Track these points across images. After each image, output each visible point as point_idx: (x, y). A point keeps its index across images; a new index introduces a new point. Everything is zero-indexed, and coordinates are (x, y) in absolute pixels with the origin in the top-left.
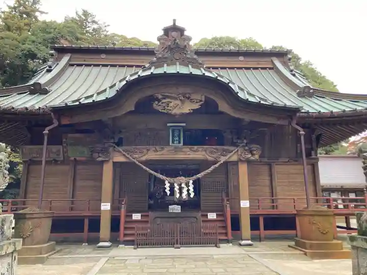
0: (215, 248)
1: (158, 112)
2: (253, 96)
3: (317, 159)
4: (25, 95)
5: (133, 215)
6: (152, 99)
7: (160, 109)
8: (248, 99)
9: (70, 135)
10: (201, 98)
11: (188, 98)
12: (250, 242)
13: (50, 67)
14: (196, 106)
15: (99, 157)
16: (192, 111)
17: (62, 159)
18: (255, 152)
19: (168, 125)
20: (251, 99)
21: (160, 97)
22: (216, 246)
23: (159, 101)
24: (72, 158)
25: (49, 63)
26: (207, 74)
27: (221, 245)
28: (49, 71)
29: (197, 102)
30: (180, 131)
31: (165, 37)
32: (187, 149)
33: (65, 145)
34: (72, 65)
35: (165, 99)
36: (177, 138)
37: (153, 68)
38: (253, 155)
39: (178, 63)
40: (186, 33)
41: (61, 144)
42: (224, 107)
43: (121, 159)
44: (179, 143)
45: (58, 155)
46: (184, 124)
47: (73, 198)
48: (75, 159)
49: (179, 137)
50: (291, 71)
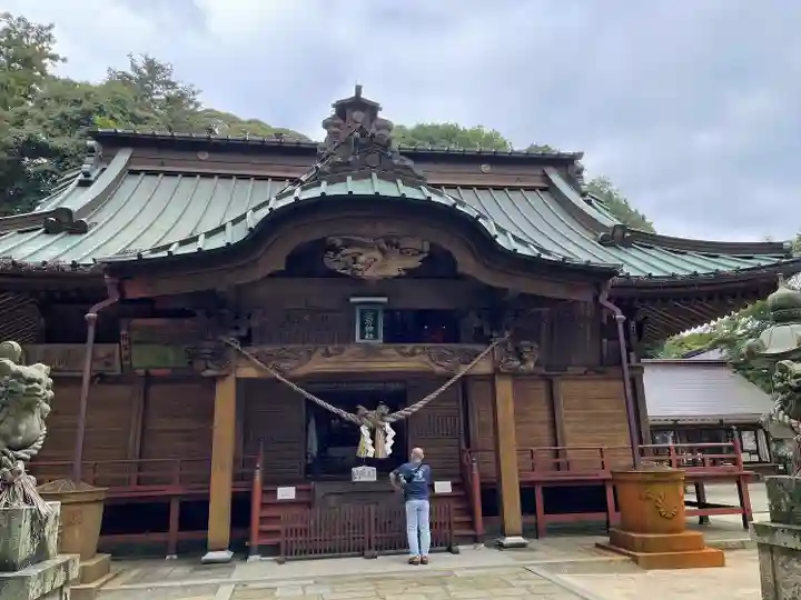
0: (448, 555)
1: (333, 274)
2: (525, 244)
3: (641, 369)
4: (36, 233)
5: (279, 489)
6: (324, 246)
7: (338, 268)
8: (515, 250)
9: (137, 322)
10: (423, 245)
11: (397, 246)
12: (520, 539)
13: (87, 175)
14: (413, 263)
15: (207, 368)
16: (403, 273)
17: (118, 372)
18: (527, 357)
19: (353, 300)
20: (522, 250)
21: (339, 242)
22: (449, 550)
23: (337, 250)
24: (142, 372)
25: (86, 167)
26: (435, 198)
27: (460, 547)
28: (85, 184)
29: (413, 255)
30: (377, 313)
31: (339, 121)
32: (391, 350)
33: (124, 342)
34: (137, 173)
35: (346, 247)
36: (371, 328)
37: (324, 183)
38: (523, 361)
39: (374, 175)
40: (380, 115)
41: (117, 340)
42: (467, 264)
43: (248, 372)
44: (376, 337)
45: (107, 364)
46: (385, 300)
47: (140, 457)
48: (147, 373)
49: (375, 325)
50: (583, 195)
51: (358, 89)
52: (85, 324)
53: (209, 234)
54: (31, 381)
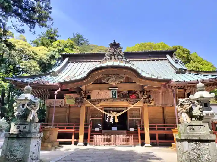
2: (149, 74)
8: (146, 76)
9: (67, 94)
11: (118, 76)
13: (60, 64)
14: (122, 80)
16: (120, 82)
17: (64, 105)
18: (151, 101)
19: (110, 89)
24: (68, 105)
25: (59, 62)
28: (59, 66)
29: (122, 78)
30: (115, 91)
32: (119, 100)
33: (65, 99)
35: (107, 77)
36: (114, 95)
37: (102, 63)
39: (113, 61)
40: (120, 46)
41: (63, 98)
44: (115, 97)
45: (62, 103)
46: (117, 88)
47: (68, 123)
48: (69, 105)
50: (176, 60)
51: (114, 40)
52: (54, 95)
53: (78, 75)
54: (35, 102)
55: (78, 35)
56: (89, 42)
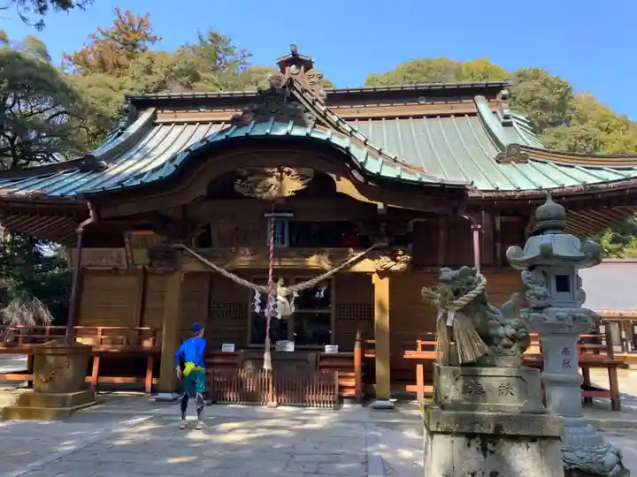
4: (73, 173)
6: (234, 176)
7: (243, 192)
9: (134, 233)
10: (308, 172)
12: (388, 403)
13: (122, 129)
14: (300, 186)
16: (293, 194)
17: (126, 267)
18: (400, 258)
19: (267, 215)
21: (245, 172)
23: (243, 178)
24: (140, 267)
25: (122, 123)
28: (120, 135)
29: (301, 180)
30: (283, 223)
32: (294, 252)
33: (128, 247)
35: (252, 175)
36: (279, 236)
39: (272, 119)
41: (122, 245)
43: (193, 267)
44: (283, 243)
45: (119, 262)
46: (291, 215)
48: (143, 268)
49: (283, 233)
50: (506, 117)
55: (215, 38)
56: (248, 60)
